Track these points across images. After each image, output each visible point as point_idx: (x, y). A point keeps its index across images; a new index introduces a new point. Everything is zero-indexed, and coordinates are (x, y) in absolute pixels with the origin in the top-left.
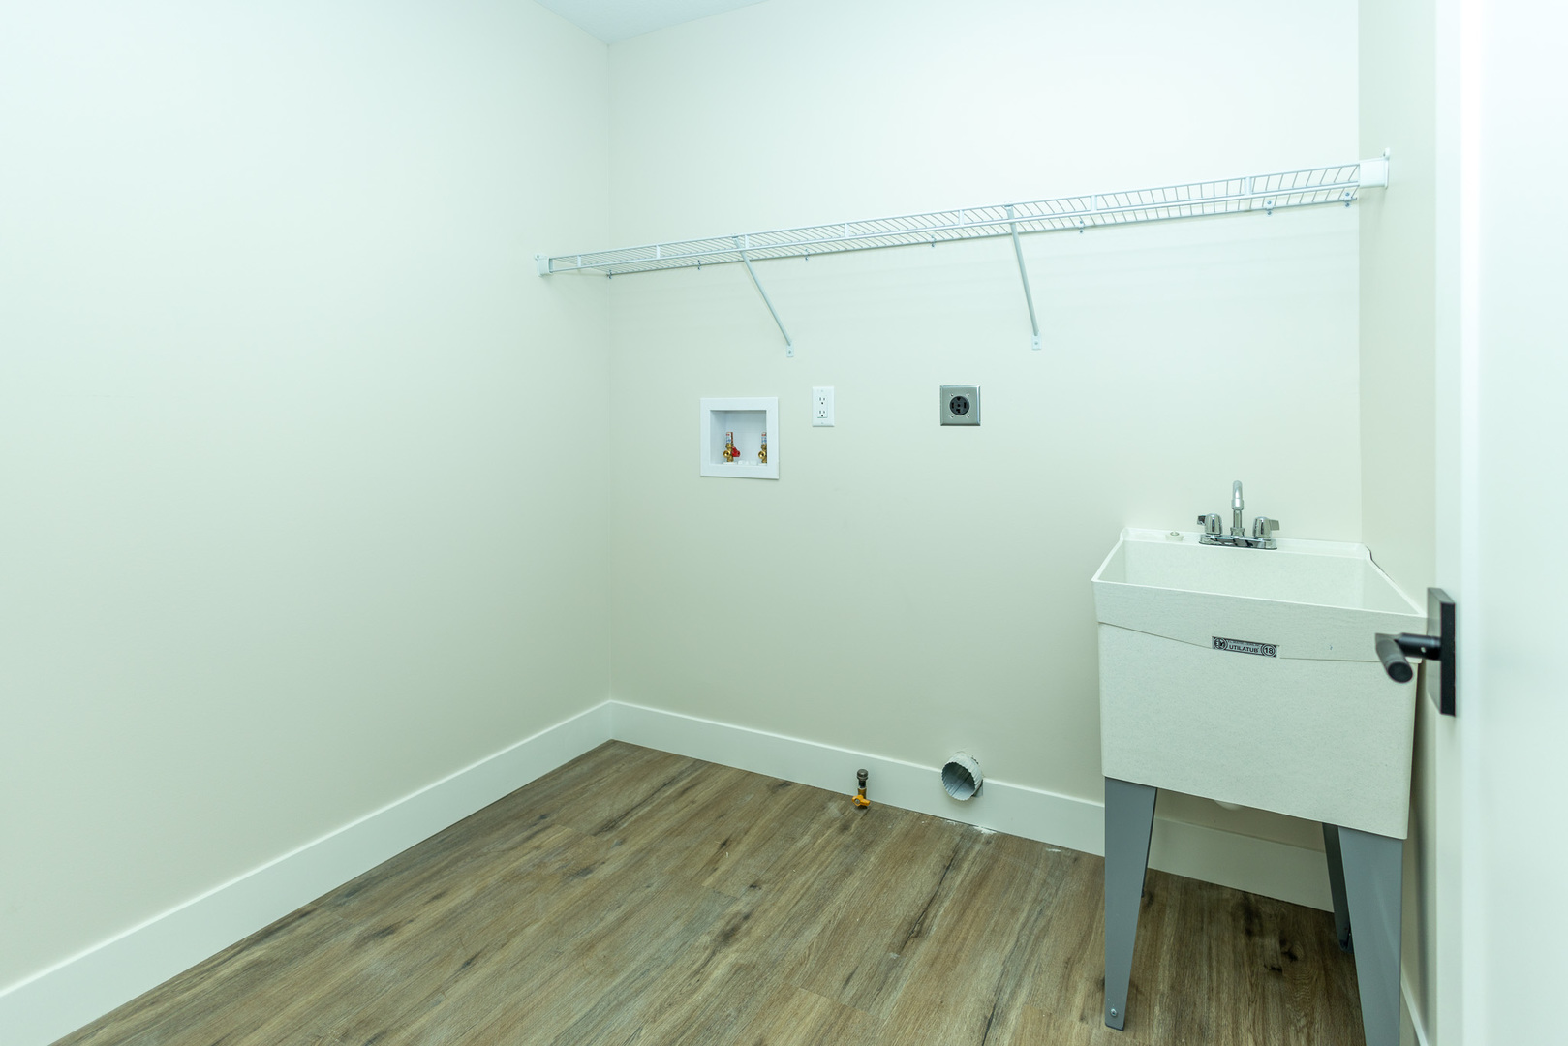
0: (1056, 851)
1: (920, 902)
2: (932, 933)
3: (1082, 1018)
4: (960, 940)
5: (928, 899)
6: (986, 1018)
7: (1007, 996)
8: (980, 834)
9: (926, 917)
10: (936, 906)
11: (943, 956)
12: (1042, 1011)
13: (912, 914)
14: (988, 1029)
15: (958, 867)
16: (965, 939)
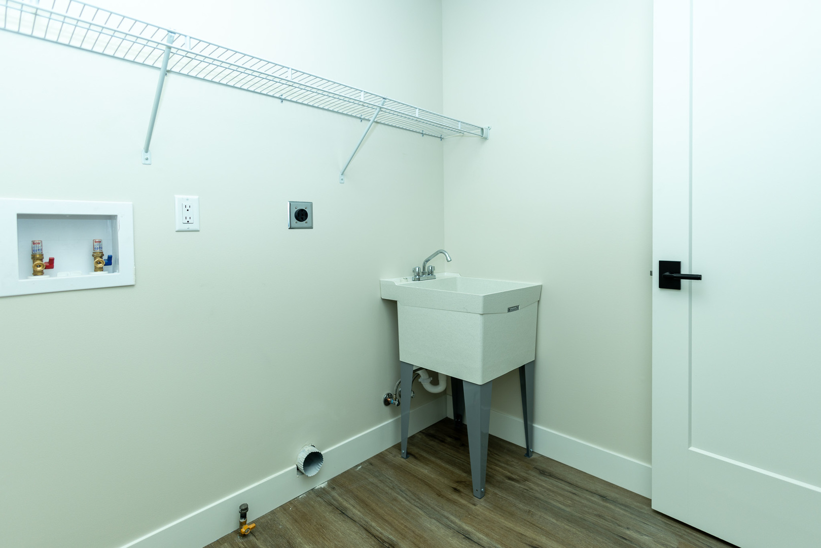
0: (360, 467)
1: (365, 536)
2: (394, 539)
3: (474, 505)
4: (405, 529)
5: (364, 531)
6: (464, 538)
7: (453, 525)
8: (323, 489)
9: (381, 539)
10: (373, 529)
11: (415, 541)
12: (466, 516)
13: (373, 543)
14: (472, 540)
15: (346, 509)
16: (406, 526)
